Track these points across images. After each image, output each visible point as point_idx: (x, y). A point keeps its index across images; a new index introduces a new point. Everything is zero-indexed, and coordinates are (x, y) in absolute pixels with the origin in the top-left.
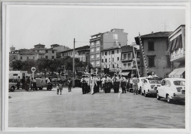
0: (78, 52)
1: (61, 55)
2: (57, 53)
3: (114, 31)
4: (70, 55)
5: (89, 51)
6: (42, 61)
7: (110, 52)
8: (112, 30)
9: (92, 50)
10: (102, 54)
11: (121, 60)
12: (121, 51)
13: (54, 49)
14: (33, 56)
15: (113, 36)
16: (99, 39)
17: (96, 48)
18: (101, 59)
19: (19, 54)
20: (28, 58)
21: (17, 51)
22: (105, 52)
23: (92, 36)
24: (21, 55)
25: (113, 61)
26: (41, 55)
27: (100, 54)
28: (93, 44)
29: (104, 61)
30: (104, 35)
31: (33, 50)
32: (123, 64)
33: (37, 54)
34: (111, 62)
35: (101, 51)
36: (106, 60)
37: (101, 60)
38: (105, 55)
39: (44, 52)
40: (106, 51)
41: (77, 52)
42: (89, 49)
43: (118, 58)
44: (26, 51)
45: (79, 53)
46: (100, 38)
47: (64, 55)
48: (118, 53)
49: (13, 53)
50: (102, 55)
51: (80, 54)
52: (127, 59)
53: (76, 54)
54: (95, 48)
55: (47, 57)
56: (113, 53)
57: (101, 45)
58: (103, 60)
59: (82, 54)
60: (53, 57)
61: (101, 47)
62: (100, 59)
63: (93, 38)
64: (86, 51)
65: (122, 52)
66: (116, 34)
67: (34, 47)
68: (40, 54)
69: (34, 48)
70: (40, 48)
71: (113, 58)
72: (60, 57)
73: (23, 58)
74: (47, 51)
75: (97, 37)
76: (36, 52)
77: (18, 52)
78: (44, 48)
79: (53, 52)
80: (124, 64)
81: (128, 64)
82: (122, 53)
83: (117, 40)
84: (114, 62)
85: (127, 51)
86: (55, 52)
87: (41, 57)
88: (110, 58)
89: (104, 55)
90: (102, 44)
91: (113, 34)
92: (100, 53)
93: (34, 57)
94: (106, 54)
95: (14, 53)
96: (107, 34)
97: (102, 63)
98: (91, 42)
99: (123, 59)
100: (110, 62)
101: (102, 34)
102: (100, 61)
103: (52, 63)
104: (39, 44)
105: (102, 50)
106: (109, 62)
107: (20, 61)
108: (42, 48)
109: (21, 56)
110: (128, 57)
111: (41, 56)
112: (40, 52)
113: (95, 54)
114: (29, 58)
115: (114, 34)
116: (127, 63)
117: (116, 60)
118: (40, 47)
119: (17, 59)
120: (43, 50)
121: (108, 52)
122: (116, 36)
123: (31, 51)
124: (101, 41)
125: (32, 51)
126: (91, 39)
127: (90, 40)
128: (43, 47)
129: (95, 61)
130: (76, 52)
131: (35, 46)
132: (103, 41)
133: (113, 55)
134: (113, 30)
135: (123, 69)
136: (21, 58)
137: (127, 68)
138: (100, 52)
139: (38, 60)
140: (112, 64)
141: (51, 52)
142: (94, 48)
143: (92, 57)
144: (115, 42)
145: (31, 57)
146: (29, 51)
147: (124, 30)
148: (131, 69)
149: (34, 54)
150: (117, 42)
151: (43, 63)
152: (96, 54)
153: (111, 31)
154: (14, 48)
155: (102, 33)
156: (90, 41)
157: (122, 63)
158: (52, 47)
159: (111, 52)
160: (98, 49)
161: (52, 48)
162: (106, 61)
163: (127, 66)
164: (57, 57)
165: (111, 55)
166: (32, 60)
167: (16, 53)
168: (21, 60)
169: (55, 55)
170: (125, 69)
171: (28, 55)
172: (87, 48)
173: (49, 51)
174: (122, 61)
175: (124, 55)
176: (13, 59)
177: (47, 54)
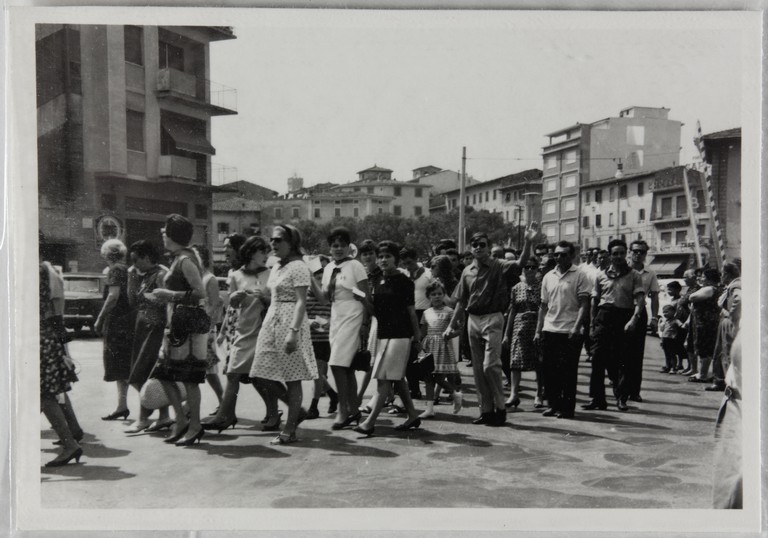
0: (503, 191)
1: (444, 203)
2: (431, 195)
3: (632, 115)
4: (474, 202)
5: (539, 187)
6: (381, 223)
7: (612, 190)
8: (625, 113)
9: (551, 186)
10: (584, 198)
11: (651, 219)
12: (653, 186)
13: (423, 181)
14: (356, 206)
15: (628, 132)
16: (574, 144)
17: (564, 177)
18: (580, 217)
19: (310, 202)
20: (338, 212)
21: (304, 190)
22: (597, 192)
23: (552, 136)
24: (317, 202)
25: (624, 224)
26: (380, 202)
27: (577, 197)
28: (553, 163)
29: (592, 222)
30: (593, 131)
31: (356, 187)
32: (657, 234)
33: (365, 200)
34: (615, 227)
35: (581, 189)
36: (598, 218)
37: (579, 221)
38: (597, 200)
39: (388, 192)
40: (598, 189)
41: (498, 192)
42: (541, 182)
43: (642, 213)
44: (333, 191)
45: (505, 197)
46: (579, 142)
47: (454, 202)
48: (641, 193)
49: (291, 196)
50: (584, 204)
51: (508, 200)
52: (673, 216)
53: (495, 198)
54: (561, 178)
55: (397, 210)
56: (623, 194)
57: (581, 166)
58: (586, 219)
59: (515, 199)
60: (418, 210)
61: (581, 175)
62: (577, 216)
63: (556, 141)
64: (528, 187)
65: (656, 190)
66: (640, 125)
67: (357, 178)
68: (375, 201)
69: (358, 180)
70: (376, 179)
71: (624, 213)
72: (444, 209)
73: (322, 214)
74: (398, 189)
75: (569, 136)
76: (363, 195)
77: (306, 195)
78: (389, 178)
79: (419, 193)
80: (663, 234)
81: (678, 233)
82: (656, 195)
83: (640, 147)
84: (625, 227)
85: (676, 186)
86: (426, 193)
87: (380, 210)
88: (611, 214)
89: (594, 203)
90: (584, 163)
91: (629, 128)
92: (575, 195)
93: (356, 211)
94: (599, 199)
95: (295, 196)
96: (605, 127)
97: (583, 229)
98: (546, 157)
99: (659, 214)
100: (611, 228)
101: (586, 129)
102: (577, 222)
103: (411, 231)
104: (372, 166)
105: (584, 185)
106: (611, 226)
107: (312, 224)
108: (385, 181)
109: (317, 206)
110: (677, 209)
111: (381, 206)
112: (378, 192)
113: (560, 201)
114: (342, 214)
115: (632, 125)
116: (674, 231)
117: (632, 218)
118: (376, 175)
119: (304, 218)
120: (386, 185)
121: (606, 193)
122: (638, 134)
123: (348, 190)
124: (581, 154)
125: (352, 190)
126: (547, 144)
127: (545, 149)
128: (387, 175)
129: (560, 223)
130: (495, 191)
131: (360, 173)
132: (588, 152)
133: (623, 202)
134: (628, 111)
135: (660, 252)
136: (317, 214)
137: (674, 248)
138: (577, 192)
139: (369, 219)
140: (621, 232)
141: (412, 191)
142: (558, 178)
143: (550, 209)
144: (634, 155)
145: (347, 212)
146: (341, 192)
147: (669, 110)
148: (688, 250)
149: (356, 202)
150: (640, 153)
151: (383, 229)
152: (564, 200)
153: (622, 116)
154: (299, 181)
155: (585, 125)
156: (542, 152)
157: (655, 230)
158: (418, 176)
159: (616, 190)
160: (571, 182)
161: (417, 181)
162: (598, 223)
163: (673, 240)
164: (430, 211)
165: (616, 201)
166: (350, 219)
167: (301, 198)
168: (318, 222)
169: (424, 202)
170: (663, 253)
171: (337, 202)
172: (535, 179)
173: (404, 191)
174: (657, 221)
175: (664, 200)
176: (292, 218)
177: (398, 201)
